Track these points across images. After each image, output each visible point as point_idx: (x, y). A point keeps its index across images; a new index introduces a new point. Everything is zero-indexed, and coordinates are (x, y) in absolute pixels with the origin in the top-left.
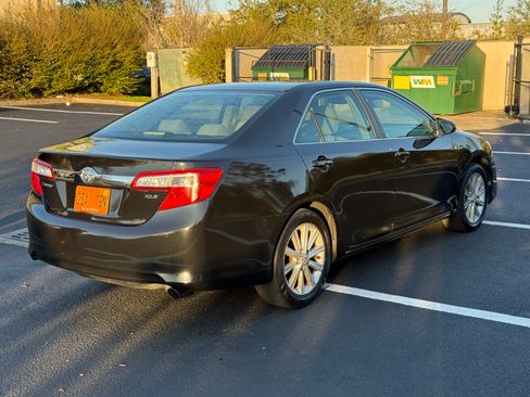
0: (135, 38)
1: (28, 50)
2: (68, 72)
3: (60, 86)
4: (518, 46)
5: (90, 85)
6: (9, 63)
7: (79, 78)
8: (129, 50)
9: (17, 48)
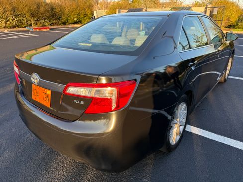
0: (90, 7)
1: (61, 11)
2: (72, 18)
3: (71, 22)
4: (206, 8)
5: (79, 21)
6: (56, 15)
7: (75, 19)
8: (89, 11)
9: (57, 10)
